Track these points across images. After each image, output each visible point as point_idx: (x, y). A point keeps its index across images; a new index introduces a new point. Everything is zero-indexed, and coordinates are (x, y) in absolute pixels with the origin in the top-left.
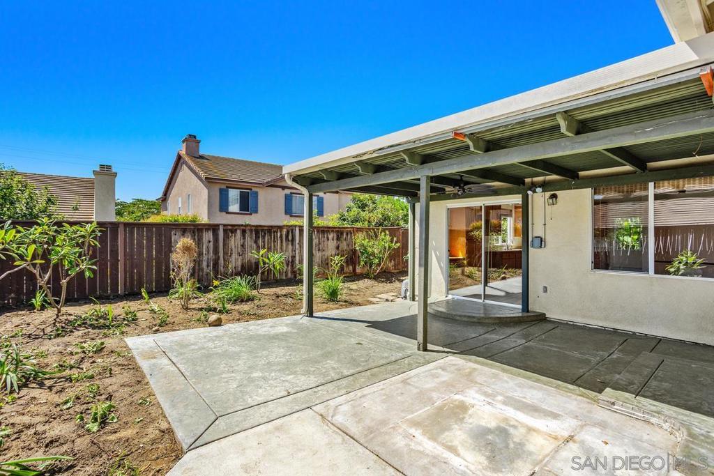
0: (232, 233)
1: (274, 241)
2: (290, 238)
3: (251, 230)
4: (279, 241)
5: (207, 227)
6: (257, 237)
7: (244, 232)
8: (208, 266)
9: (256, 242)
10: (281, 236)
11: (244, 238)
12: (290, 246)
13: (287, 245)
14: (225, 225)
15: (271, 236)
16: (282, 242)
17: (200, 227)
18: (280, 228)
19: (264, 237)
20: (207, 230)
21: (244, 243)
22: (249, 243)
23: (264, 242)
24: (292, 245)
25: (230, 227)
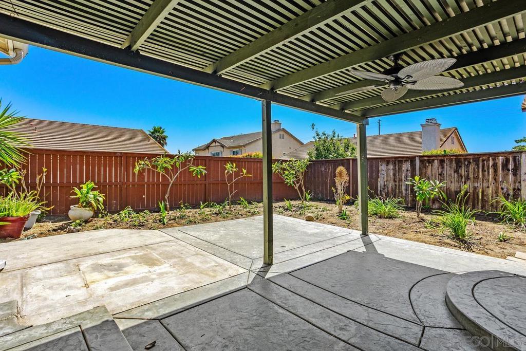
0: (429, 162)
1: (483, 171)
2: (511, 166)
3: (451, 160)
4: (491, 170)
5: (405, 159)
6: (459, 166)
7: (442, 162)
8: (406, 190)
9: (457, 171)
10: (495, 165)
11: (443, 168)
12: (511, 177)
13: (505, 176)
14: (421, 157)
15: (478, 165)
16: (496, 171)
17: (400, 159)
18: (495, 155)
19: (468, 166)
20: (406, 161)
21: (442, 172)
22: (449, 172)
23: (468, 171)
24: (515, 175)
25: (426, 158)
